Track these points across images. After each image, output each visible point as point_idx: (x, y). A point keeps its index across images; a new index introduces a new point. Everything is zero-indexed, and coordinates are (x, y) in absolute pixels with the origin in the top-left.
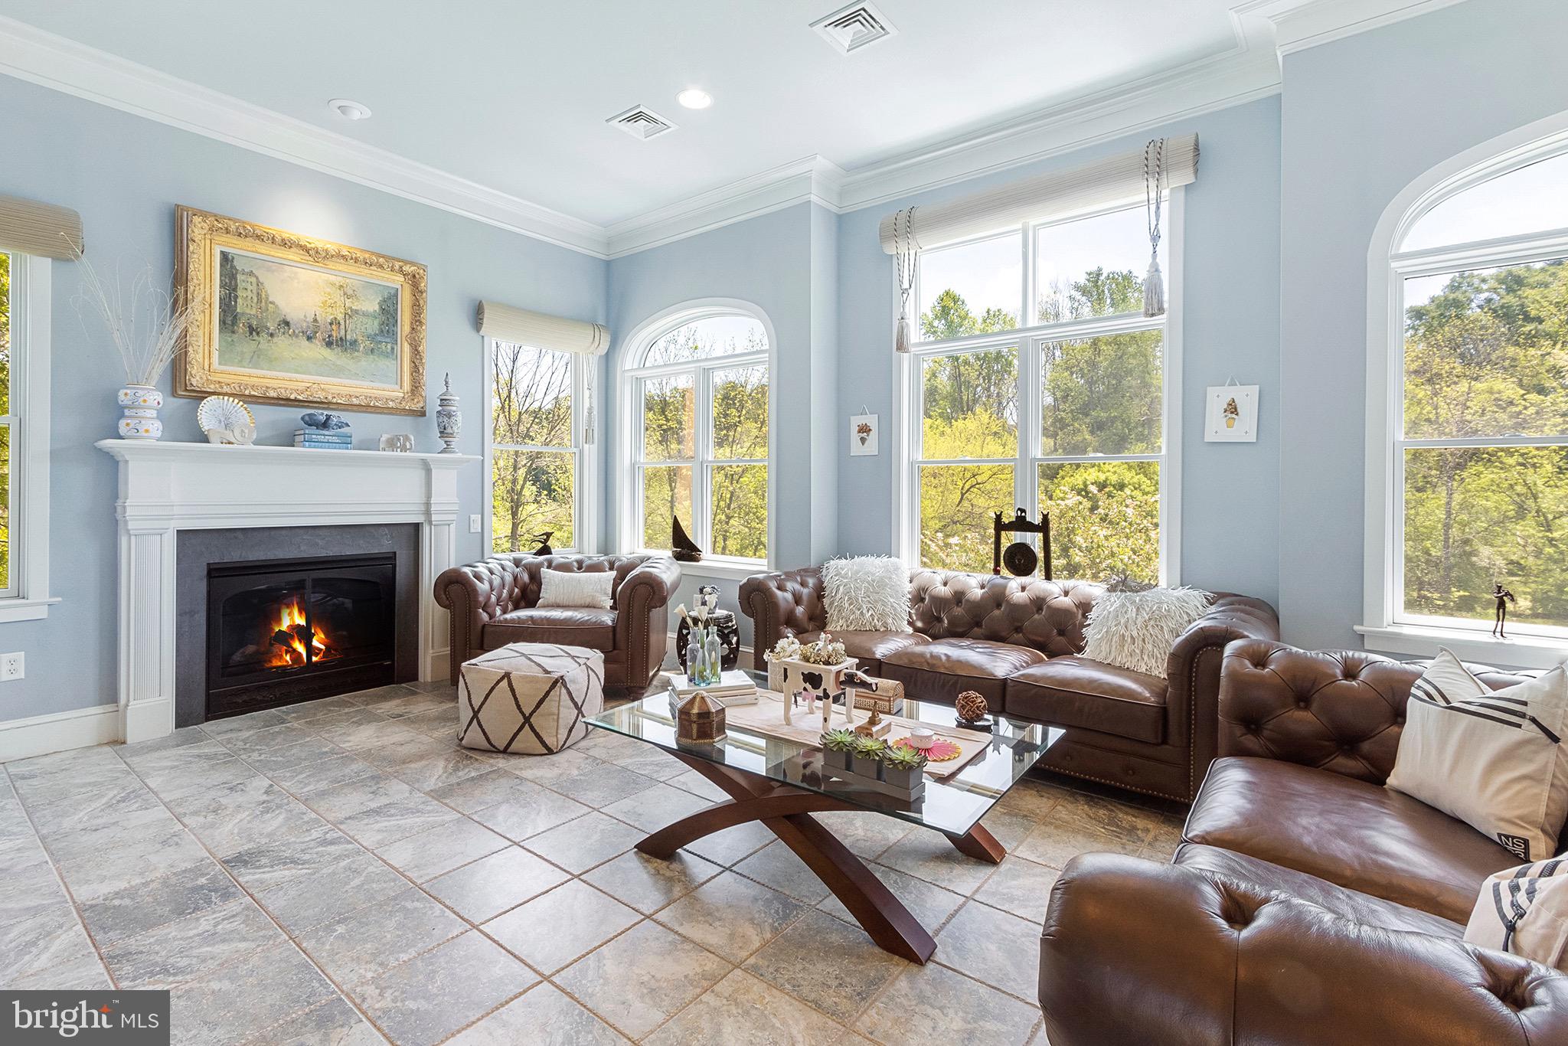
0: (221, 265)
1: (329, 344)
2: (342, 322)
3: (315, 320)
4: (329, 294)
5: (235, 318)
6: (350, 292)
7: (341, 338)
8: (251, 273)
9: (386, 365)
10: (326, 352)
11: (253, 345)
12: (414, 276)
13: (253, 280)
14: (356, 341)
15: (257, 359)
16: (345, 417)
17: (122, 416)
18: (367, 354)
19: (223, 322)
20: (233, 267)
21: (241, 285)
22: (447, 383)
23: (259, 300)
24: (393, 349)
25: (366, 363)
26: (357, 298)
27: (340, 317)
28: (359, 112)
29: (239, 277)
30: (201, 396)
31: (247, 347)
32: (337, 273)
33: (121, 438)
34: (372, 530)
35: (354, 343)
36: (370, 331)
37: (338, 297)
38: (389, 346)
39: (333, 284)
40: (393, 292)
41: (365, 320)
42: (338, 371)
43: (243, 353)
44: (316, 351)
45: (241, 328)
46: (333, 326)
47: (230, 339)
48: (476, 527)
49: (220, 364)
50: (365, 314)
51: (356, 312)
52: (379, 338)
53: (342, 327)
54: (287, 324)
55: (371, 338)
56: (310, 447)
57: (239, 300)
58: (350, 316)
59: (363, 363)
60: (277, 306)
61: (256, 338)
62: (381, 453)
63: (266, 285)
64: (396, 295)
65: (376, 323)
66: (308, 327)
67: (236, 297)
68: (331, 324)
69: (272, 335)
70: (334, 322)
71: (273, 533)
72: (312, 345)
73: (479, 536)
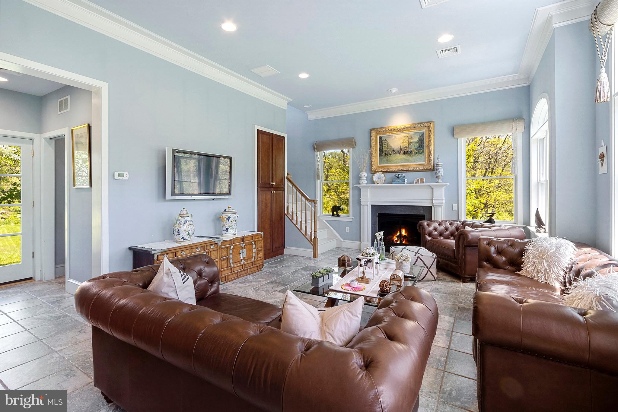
0: (379, 140)
1: (404, 154)
2: (408, 147)
3: (401, 148)
4: (404, 140)
5: (382, 152)
6: (410, 137)
7: (408, 151)
8: (386, 140)
9: (420, 156)
10: (404, 156)
11: (386, 158)
12: (428, 126)
13: (386, 141)
14: (412, 151)
15: (388, 161)
16: (404, 174)
17: (360, 179)
18: (415, 154)
19: (380, 154)
20: (382, 140)
21: (383, 143)
22: (438, 159)
23: (387, 146)
24: (423, 151)
25: (415, 157)
26: (412, 138)
27: (407, 145)
28: (394, 91)
29: (383, 142)
30: (375, 173)
31: (385, 159)
32: (406, 133)
33: (360, 184)
34: (417, 207)
35: (411, 152)
36: (416, 147)
37: (407, 140)
38: (422, 150)
39: (405, 136)
40: (423, 133)
41: (414, 144)
42: (407, 161)
43: (384, 161)
44: (402, 156)
45: (384, 154)
46: (406, 148)
47: (381, 158)
48: (455, 208)
49: (380, 164)
50: (414, 143)
51: (412, 142)
52: (419, 149)
53: (408, 148)
54: (394, 151)
55: (416, 149)
56: (394, 184)
57: (383, 148)
58: (410, 144)
59: (414, 157)
60: (391, 147)
61: (387, 156)
62: (415, 184)
63: (389, 142)
64: (424, 134)
65: (418, 144)
66: (399, 150)
67: (383, 147)
68: (405, 148)
69: (390, 155)
70: (406, 147)
71: (391, 207)
72: (400, 155)
73: (457, 212)
